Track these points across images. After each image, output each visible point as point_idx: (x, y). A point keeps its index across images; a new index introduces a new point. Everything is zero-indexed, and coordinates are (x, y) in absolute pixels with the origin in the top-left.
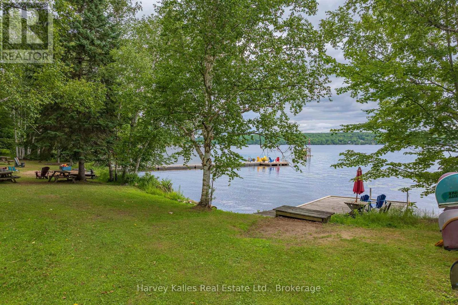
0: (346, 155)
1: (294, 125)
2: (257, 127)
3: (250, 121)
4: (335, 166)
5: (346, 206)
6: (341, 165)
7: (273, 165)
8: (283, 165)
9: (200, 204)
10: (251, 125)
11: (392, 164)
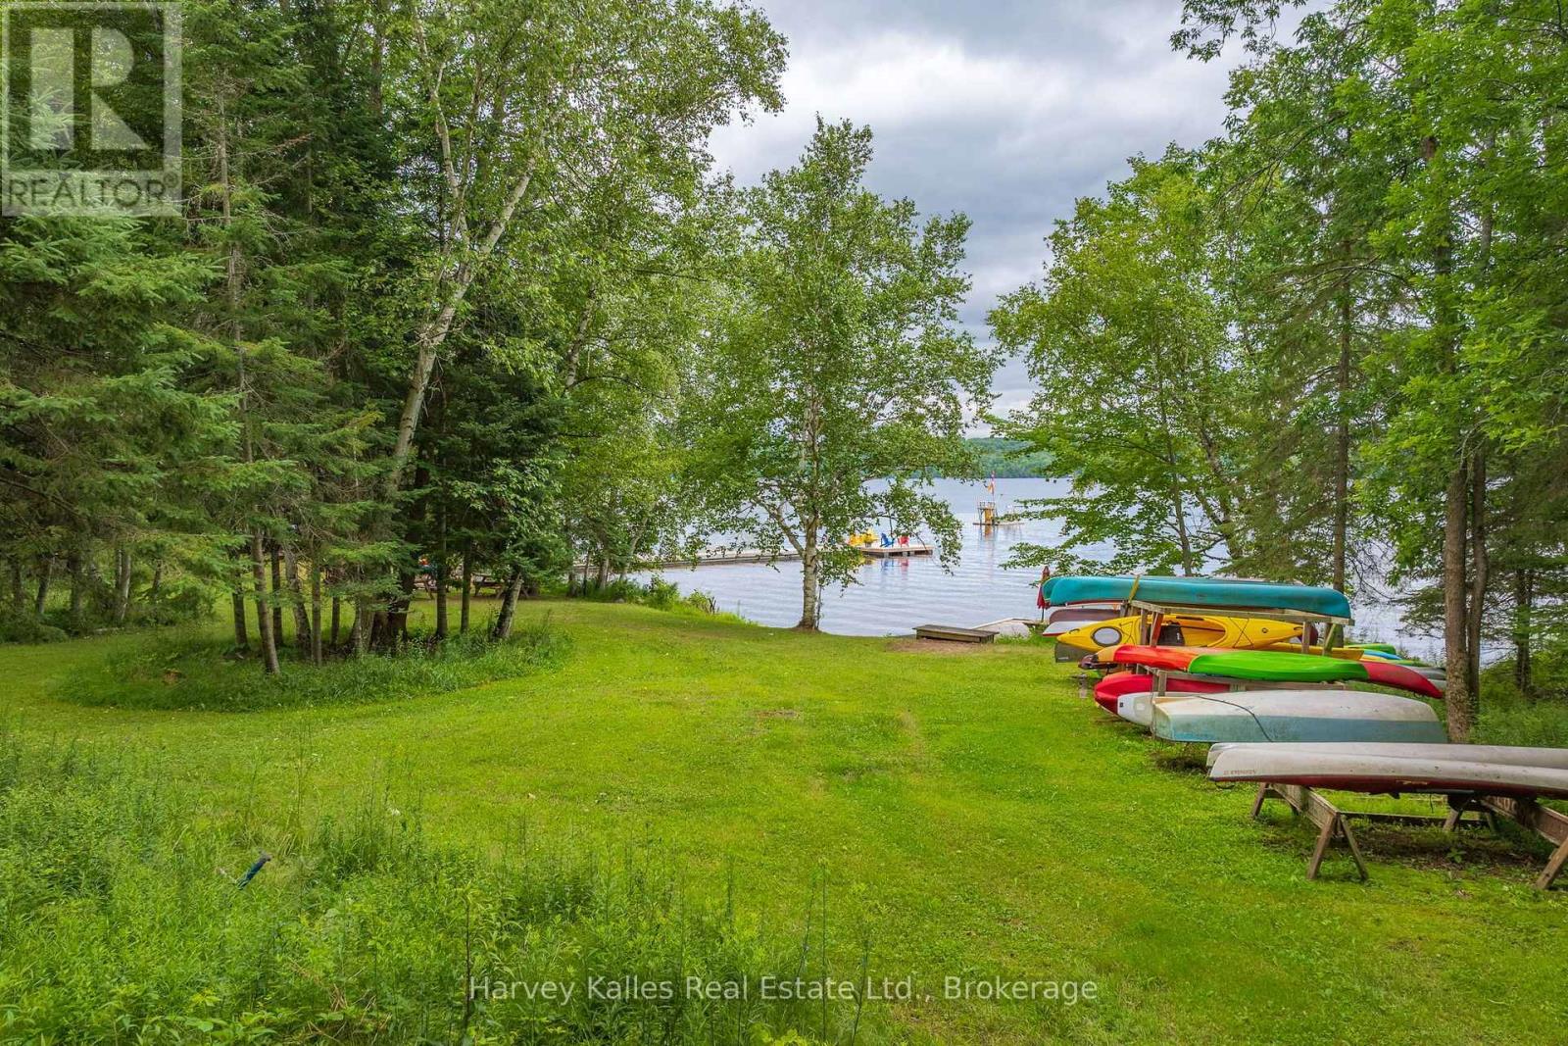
0: (1019, 549)
1: (943, 505)
2: (886, 507)
3: (874, 496)
4: (1005, 566)
5: (1026, 628)
6: (1013, 564)
7: (894, 554)
8: (918, 553)
9: (803, 624)
10: (877, 504)
11: (1085, 562)
